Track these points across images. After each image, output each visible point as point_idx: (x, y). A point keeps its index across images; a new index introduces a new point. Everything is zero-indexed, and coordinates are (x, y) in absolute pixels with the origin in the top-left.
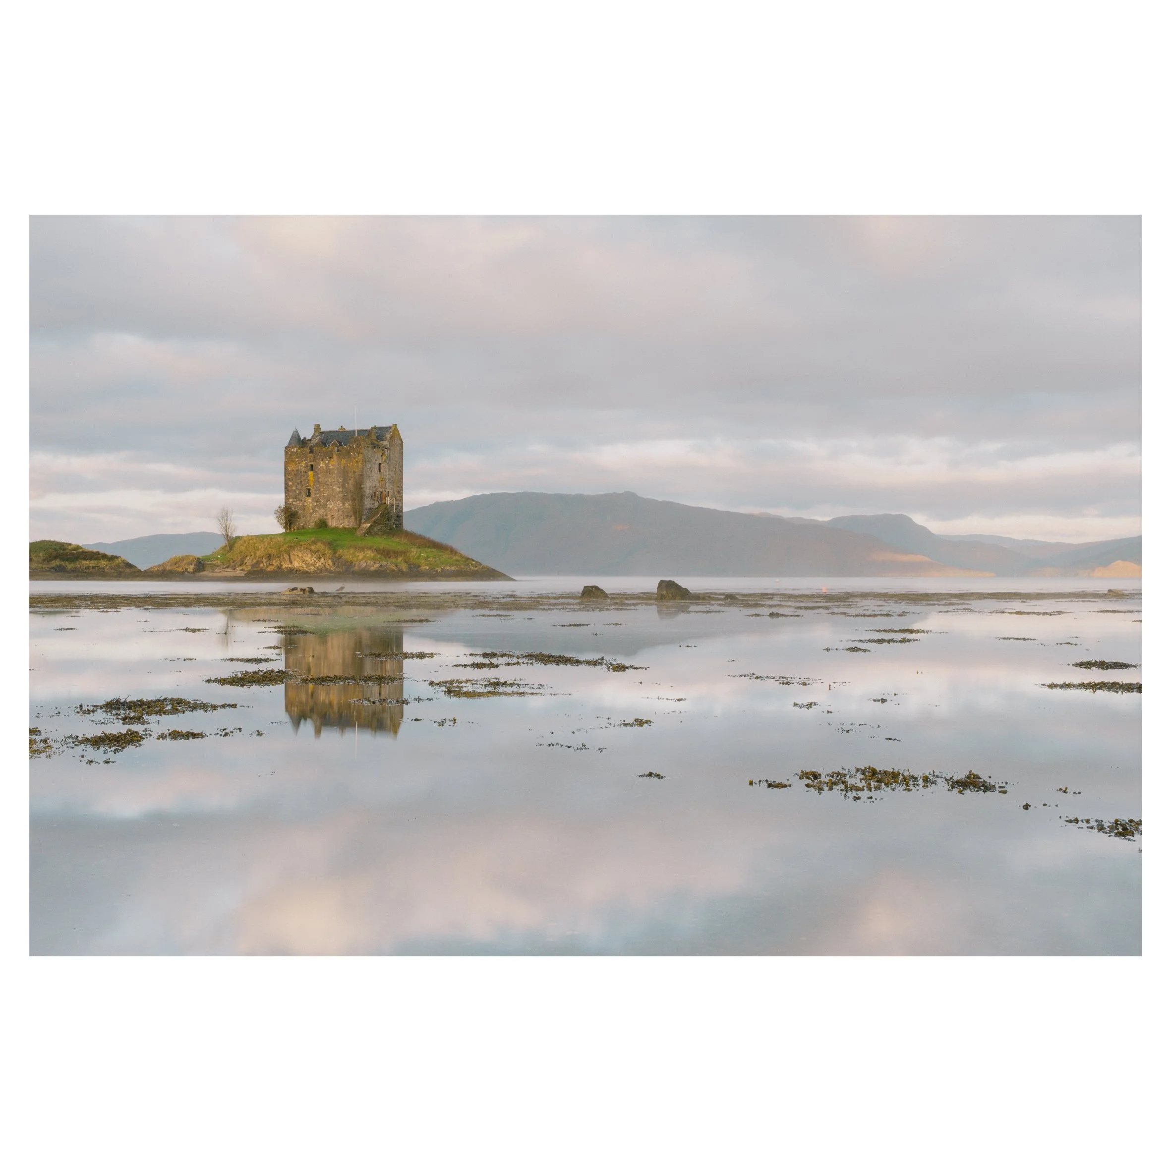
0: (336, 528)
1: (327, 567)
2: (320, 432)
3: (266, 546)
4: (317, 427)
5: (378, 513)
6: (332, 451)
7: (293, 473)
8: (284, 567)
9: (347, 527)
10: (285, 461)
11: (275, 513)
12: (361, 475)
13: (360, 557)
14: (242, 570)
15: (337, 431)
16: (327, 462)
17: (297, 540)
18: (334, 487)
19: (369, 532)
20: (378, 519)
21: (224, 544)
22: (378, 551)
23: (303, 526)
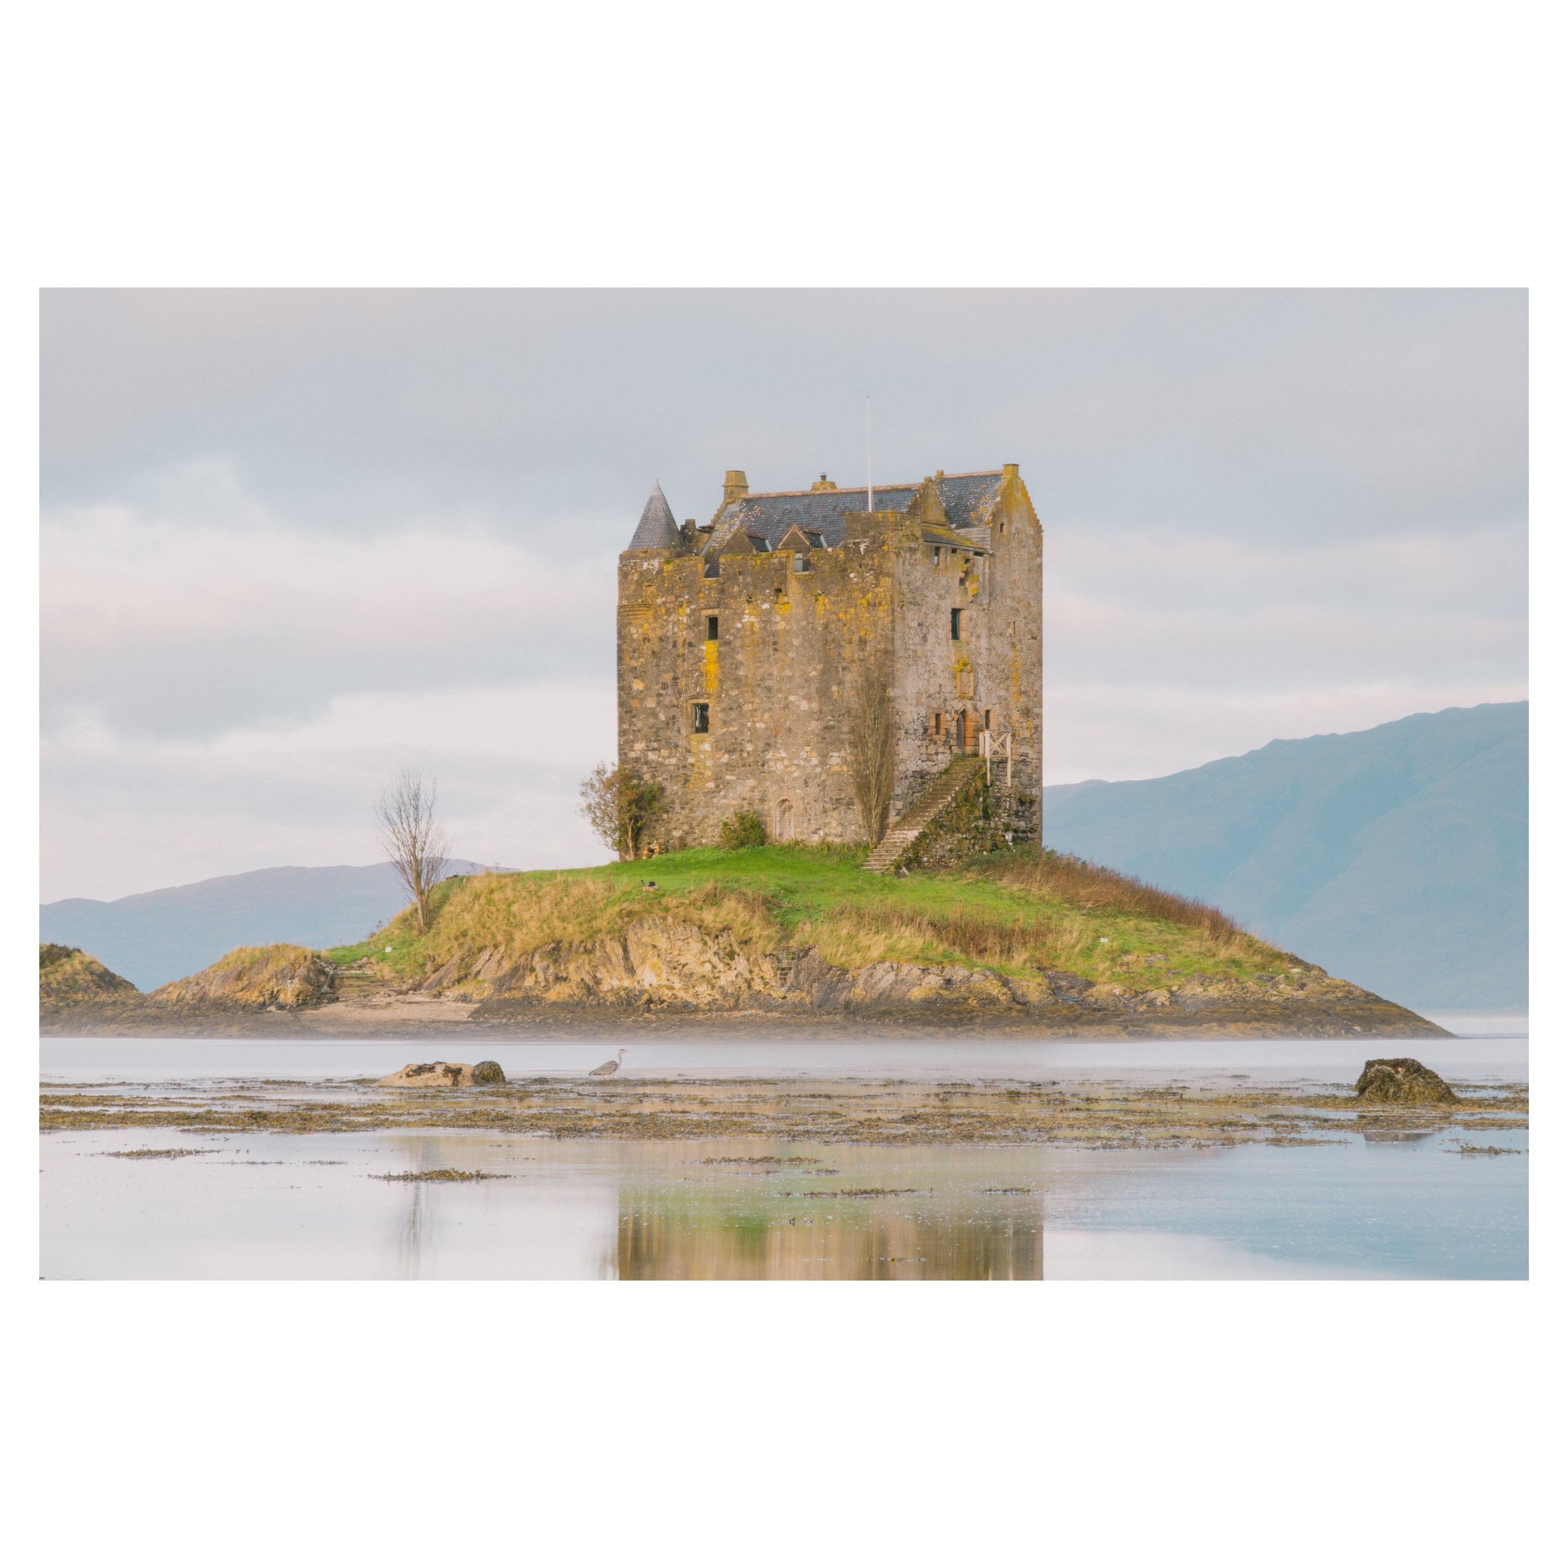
0: (794, 849)
1: (758, 985)
2: (748, 501)
3: (545, 913)
4: (736, 484)
5: (947, 787)
6: (783, 566)
7: (646, 649)
8: (605, 987)
9: (838, 840)
10: (620, 607)
11: (583, 794)
12: (886, 652)
13: (875, 953)
14: (465, 998)
15: (804, 496)
16: (766, 606)
17: (651, 889)
18: (792, 698)
19: (913, 860)
20: (948, 813)
21: (408, 908)
22: (938, 928)
23: (681, 839)
